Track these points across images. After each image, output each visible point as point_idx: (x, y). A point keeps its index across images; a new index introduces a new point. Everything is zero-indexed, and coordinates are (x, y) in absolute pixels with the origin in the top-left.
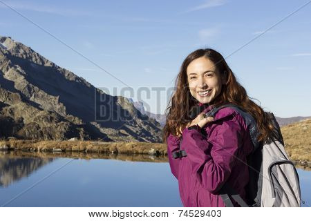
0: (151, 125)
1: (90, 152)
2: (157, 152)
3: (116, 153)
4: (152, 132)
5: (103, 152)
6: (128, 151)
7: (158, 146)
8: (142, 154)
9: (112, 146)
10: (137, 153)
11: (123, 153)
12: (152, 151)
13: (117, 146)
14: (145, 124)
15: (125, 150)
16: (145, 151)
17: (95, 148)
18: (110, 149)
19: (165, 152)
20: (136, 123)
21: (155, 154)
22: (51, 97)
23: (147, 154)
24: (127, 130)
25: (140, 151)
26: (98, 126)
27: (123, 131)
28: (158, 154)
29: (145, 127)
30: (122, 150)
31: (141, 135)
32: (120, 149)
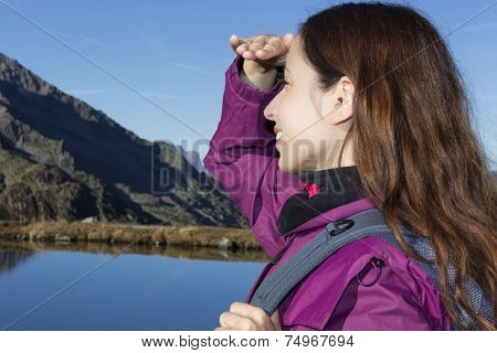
1: (120, 242)
2: (234, 244)
3: (163, 244)
4: (213, 200)
5: (141, 243)
6: (184, 242)
7: (234, 233)
8: (207, 246)
9: (157, 232)
10: (199, 246)
11: (175, 245)
12: (225, 242)
13: (166, 233)
15: (179, 240)
16: (213, 242)
17: (128, 236)
18: (154, 237)
19: (247, 244)
21: (229, 248)
22: (50, 141)
23: (216, 247)
24: (173, 196)
25: (204, 242)
26: (126, 190)
27: (166, 199)
28: (235, 248)
30: (173, 240)
31: (195, 205)
32: (170, 238)
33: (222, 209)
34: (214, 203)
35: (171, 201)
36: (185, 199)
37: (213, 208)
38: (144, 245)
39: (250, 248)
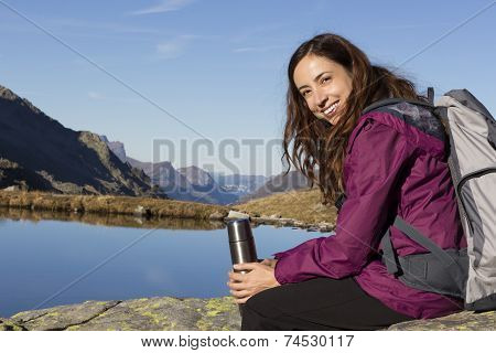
1: (40, 209)
2: (148, 211)
3: (81, 211)
5: (60, 210)
6: (101, 209)
7: (149, 201)
8: (123, 214)
9: (76, 200)
10: (116, 213)
11: (93, 212)
12: (140, 209)
13: (84, 201)
14: (126, 177)
15: (96, 207)
16: (128, 209)
17: (47, 202)
18: (72, 204)
19: (160, 212)
21: (143, 215)
23: (132, 214)
25: (120, 209)
26: (50, 178)
28: (148, 215)
30: (90, 208)
32: (88, 206)
35: (94, 191)
38: (63, 212)
39: (163, 216)
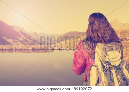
0: (28, 37)
1: (5, 50)
3: (16, 50)
4: (28, 40)
6: (21, 49)
7: (33, 46)
8: (27, 50)
11: (19, 50)
12: (31, 48)
14: (25, 37)
15: (19, 49)
16: (28, 49)
17: (7, 48)
18: (13, 48)
20: (21, 37)
21: (32, 50)
23: (29, 50)
24: (18, 40)
25: (26, 49)
26: (5, 38)
27: (16, 40)
28: (33, 50)
29: (25, 38)
30: (18, 49)
31: (23, 41)
32: (17, 48)
33: (31, 42)
34: (28, 41)
35: (17, 41)
36: (21, 40)
37: (28, 42)
38: (11, 50)
39: (37, 50)
